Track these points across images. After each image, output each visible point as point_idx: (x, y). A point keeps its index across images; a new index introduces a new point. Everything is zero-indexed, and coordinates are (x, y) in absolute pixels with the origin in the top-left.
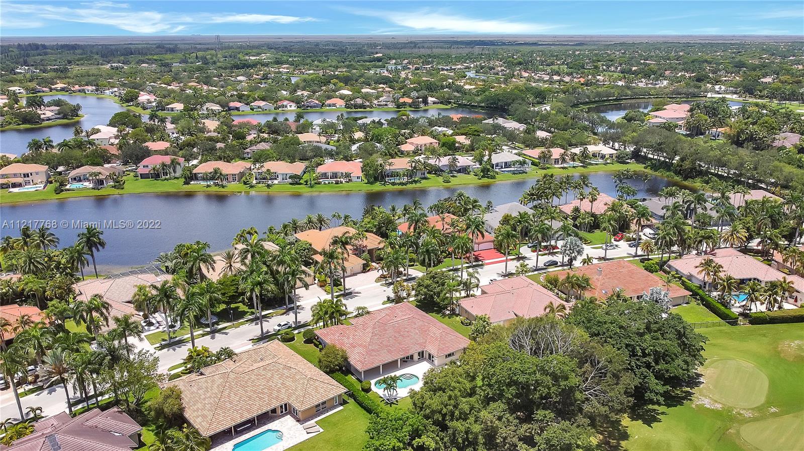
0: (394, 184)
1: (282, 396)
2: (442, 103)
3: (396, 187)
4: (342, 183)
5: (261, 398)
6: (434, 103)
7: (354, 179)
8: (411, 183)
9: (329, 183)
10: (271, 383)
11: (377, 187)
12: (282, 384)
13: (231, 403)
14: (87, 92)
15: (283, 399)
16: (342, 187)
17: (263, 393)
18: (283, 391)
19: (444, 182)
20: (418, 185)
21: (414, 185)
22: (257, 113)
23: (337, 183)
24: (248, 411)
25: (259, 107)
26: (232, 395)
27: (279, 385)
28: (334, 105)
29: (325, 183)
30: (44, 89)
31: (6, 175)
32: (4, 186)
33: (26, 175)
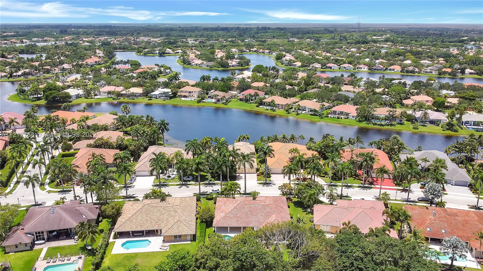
0: (375, 124)
1: (162, 225)
2: (477, 74)
3: (377, 127)
4: (341, 118)
5: (151, 222)
6: (471, 73)
7: (350, 117)
8: (388, 125)
9: (333, 117)
10: (161, 217)
11: (364, 125)
12: (167, 219)
13: (136, 220)
14: (265, 53)
15: (161, 226)
16: (340, 121)
17: (154, 220)
18: (165, 222)
19: (413, 128)
20: (393, 127)
21: (389, 127)
22: (342, 71)
23: (338, 118)
24: (141, 226)
25: (345, 68)
26: (139, 216)
27: (165, 219)
28: (394, 70)
29: (331, 117)
30: (247, 50)
31: (182, 91)
32: (181, 96)
33: (190, 92)
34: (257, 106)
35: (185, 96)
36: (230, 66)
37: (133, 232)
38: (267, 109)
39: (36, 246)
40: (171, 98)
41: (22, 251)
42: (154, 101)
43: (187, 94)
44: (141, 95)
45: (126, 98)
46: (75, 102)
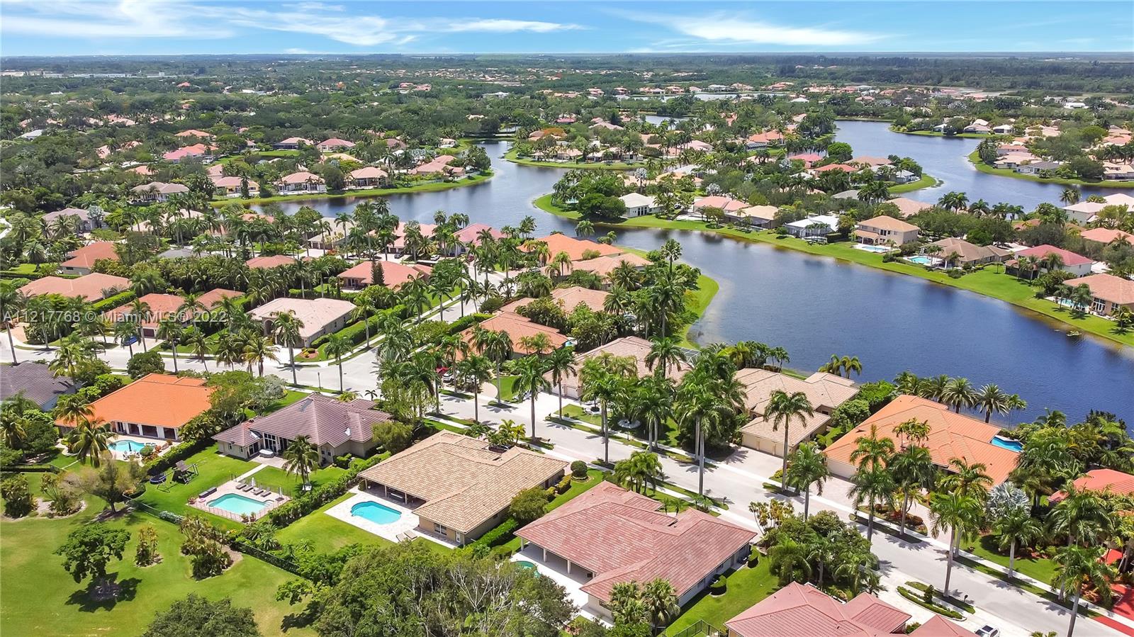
1: (434, 493)
5: (423, 481)
15: (431, 495)
18: (442, 490)
24: (402, 481)
31: (864, 228)
32: (858, 240)
33: (883, 232)
34: (1039, 296)
35: (868, 241)
36: (1109, 177)
37: (390, 490)
38: (1062, 309)
39: (258, 457)
40: (832, 240)
41: (235, 457)
42: (790, 241)
43: (873, 236)
44: (769, 225)
45: (735, 227)
46: (631, 221)
